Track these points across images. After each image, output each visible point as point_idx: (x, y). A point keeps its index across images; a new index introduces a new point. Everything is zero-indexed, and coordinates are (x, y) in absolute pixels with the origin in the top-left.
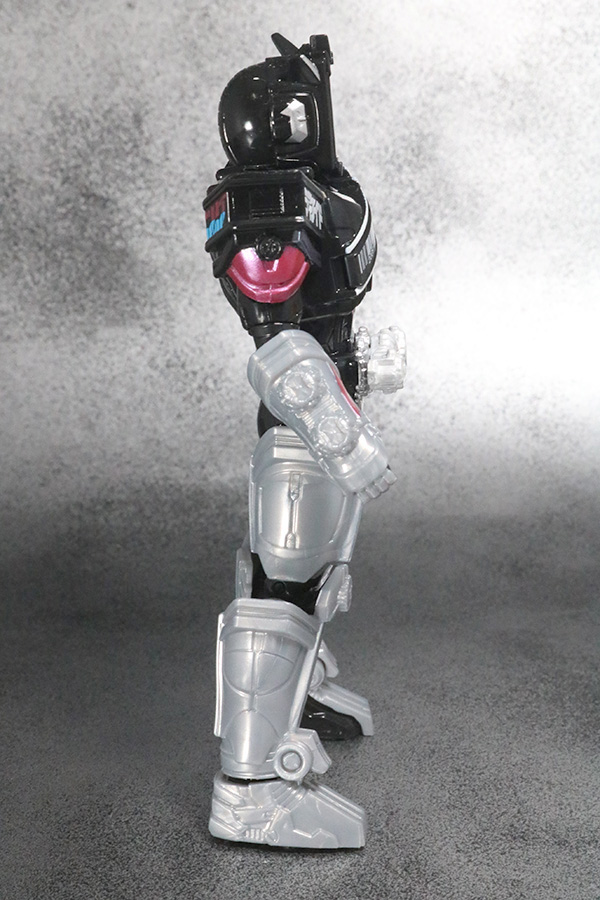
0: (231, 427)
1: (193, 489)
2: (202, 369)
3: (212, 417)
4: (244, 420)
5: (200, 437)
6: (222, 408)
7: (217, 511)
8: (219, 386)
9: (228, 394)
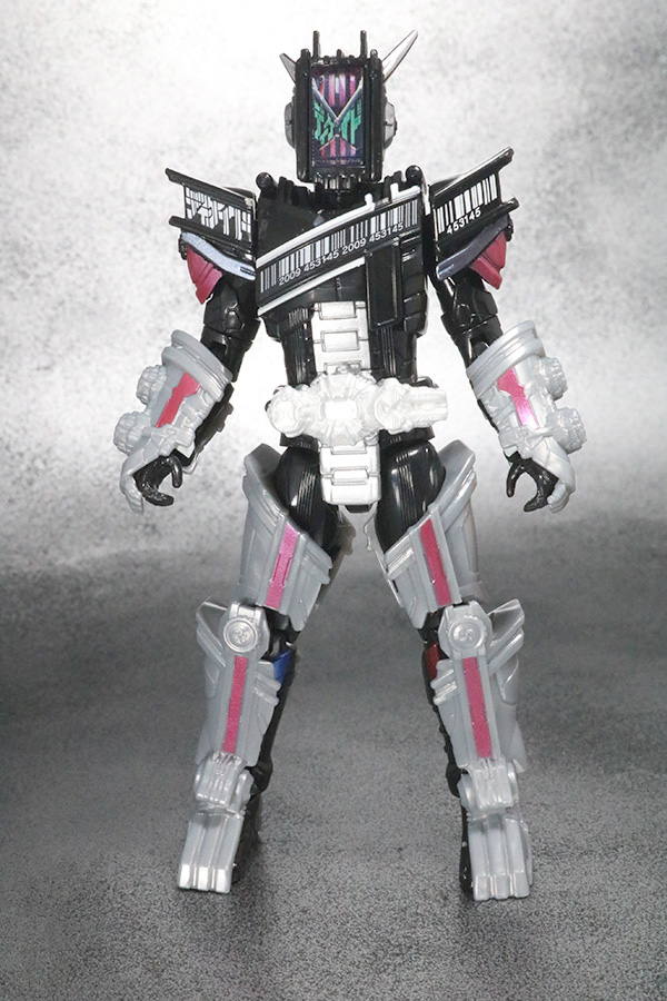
0: (69, 508)
1: (39, 575)
2: (29, 449)
3: (46, 499)
4: (82, 499)
5: (37, 521)
6: (56, 488)
7: (70, 596)
8: (50, 466)
9: (60, 473)
